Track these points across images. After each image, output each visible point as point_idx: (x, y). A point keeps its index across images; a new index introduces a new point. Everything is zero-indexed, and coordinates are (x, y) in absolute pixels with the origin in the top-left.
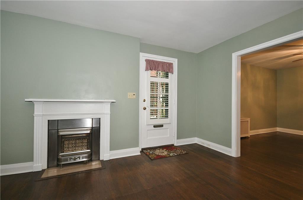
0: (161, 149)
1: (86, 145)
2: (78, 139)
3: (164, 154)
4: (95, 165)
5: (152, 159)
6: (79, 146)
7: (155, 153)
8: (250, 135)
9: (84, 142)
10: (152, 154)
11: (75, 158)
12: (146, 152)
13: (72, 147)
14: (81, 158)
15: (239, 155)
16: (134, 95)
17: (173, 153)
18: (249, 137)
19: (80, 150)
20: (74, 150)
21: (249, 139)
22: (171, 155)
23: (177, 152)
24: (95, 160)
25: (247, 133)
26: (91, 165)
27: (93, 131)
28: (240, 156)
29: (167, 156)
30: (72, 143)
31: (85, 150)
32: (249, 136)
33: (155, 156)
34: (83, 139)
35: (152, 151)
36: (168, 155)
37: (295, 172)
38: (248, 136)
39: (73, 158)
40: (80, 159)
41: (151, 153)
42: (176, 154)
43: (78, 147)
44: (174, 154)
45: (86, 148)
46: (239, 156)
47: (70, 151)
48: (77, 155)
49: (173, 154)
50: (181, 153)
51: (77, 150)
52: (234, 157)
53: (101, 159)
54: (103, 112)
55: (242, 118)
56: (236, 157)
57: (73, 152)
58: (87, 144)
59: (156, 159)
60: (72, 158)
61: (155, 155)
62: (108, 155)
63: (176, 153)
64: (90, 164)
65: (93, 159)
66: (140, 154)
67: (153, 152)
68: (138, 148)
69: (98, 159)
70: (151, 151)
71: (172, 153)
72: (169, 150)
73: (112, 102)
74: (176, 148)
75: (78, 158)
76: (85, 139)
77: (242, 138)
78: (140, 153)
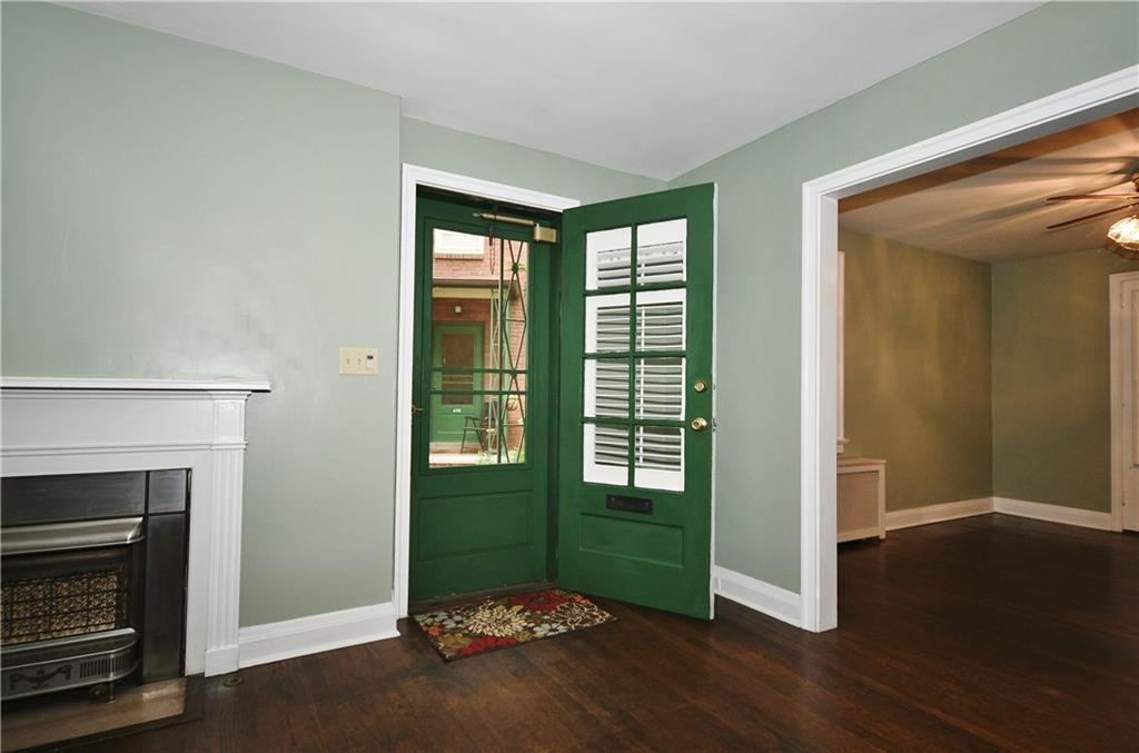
0: (500, 607)
1: (109, 605)
2: (66, 578)
3: (507, 631)
4: (158, 701)
5: (447, 656)
6: (71, 611)
7: (467, 628)
8: (887, 532)
9: (97, 591)
10: (453, 631)
11: (41, 672)
12: (429, 621)
13: (32, 617)
14: (75, 672)
15: (832, 623)
16: (370, 357)
17: (550, 623)
18: (883, 540)
19: (77, 631)
20: (45, 632)
21: (883, 545)
22: (541, 631)
23: (569, 619)
24: (161, 678)
25: (873, 522)
26: (138, 704)
27: (149, 534)
28: (836, 626)
29: (521, 640)
30: (33, 600)
31: (103, 627)
32: (883, 536)
33: (466, 642)
34: (94, 572)
35: (458, 618)
36: (528, 634)
37: (1054, 693)
38: (877, 537)
39: (33, 674)
40: (68, 677)
41: (450, 624)
42: (562, 629)
43: (65, 614)
44: (554, 626)
45: (112, 617)
46: (832, 628)
47: (19, 636)
48: (56, 656)
49: (551, 630)
50: (585, 621)
51: (63, 629)
52: (811, 633)
53: (192, 667)
54: (208, 441)
55: (843, 462)
56: (818, 631)
57: (38, 640)
58: (117, 599)
59: (467, 656)
60: (22, 677)
61: (464, 635)
62: (230, 646)
63: (564, 624)
64: (128, 698)
65: (146, 671)
66: (398, 634)
67: (461, 622)
68: (390, 604)
69: (176, 667)
70: (450, 617)
71: (546, 621)
72: (533, 611)
73: (253, 391)
74: (570, 600)
75: (60, 670)
76: (105, 573)
77: (842, 548)
78: (398, 628)
